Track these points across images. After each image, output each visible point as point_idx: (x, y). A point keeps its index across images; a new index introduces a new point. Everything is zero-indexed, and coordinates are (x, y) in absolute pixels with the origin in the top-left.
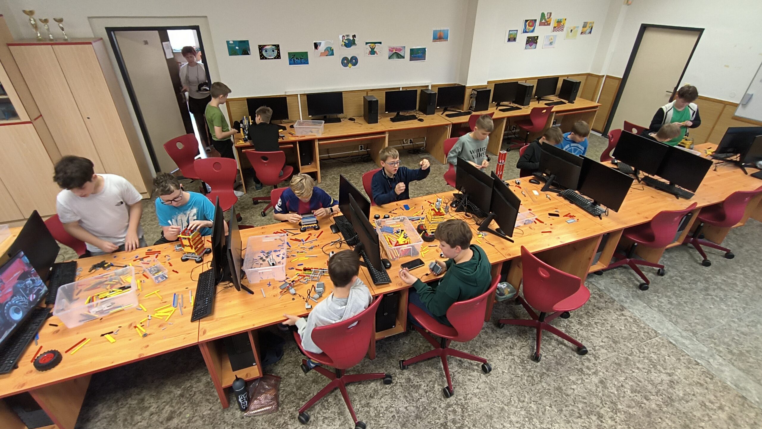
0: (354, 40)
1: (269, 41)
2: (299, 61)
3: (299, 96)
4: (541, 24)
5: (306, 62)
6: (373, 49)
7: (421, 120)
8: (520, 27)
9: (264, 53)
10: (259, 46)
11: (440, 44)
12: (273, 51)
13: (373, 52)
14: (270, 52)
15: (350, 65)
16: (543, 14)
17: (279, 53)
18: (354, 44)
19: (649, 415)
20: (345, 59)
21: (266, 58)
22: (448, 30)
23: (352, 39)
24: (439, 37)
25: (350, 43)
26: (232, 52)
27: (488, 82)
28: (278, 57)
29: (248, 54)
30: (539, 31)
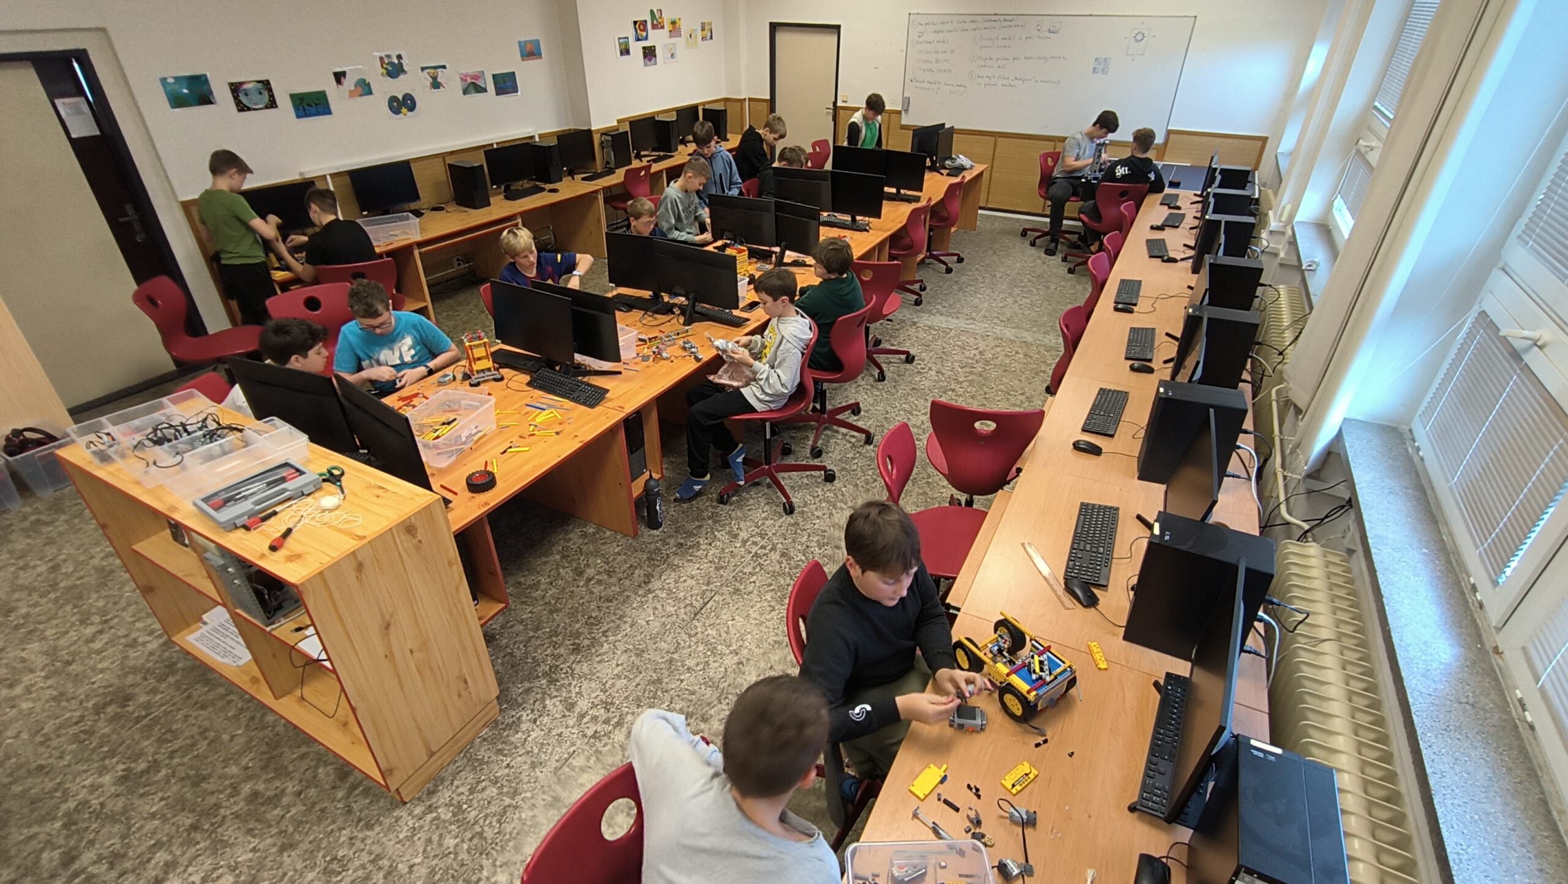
0: (401, 64)
1: (248, 76)
2: (313, 110)
3: (328, 177)
4: (654, 27)
5: (328, 111)
6: (434, 78)
7: (555, 191)
8: (631, 34)
9: (243, 98)
10: (231, 84)
11: (532, 63)
12: (260, 93)
13: (436, 85)
14: (256, 97)
15: (404, 110)
16: (652, 12)
17: (272, 96)
18: (403, 71)
19: (981, 375)
20: (393, 100)
21: (249, 109)
22: (537, 41)
23: (396, 61)
24: (530, 52)
25: (395, 70)
26: (177, 102)
27: (619, 121)
28: (272, 104)
29: (211, 103)
30: (655, 38)
